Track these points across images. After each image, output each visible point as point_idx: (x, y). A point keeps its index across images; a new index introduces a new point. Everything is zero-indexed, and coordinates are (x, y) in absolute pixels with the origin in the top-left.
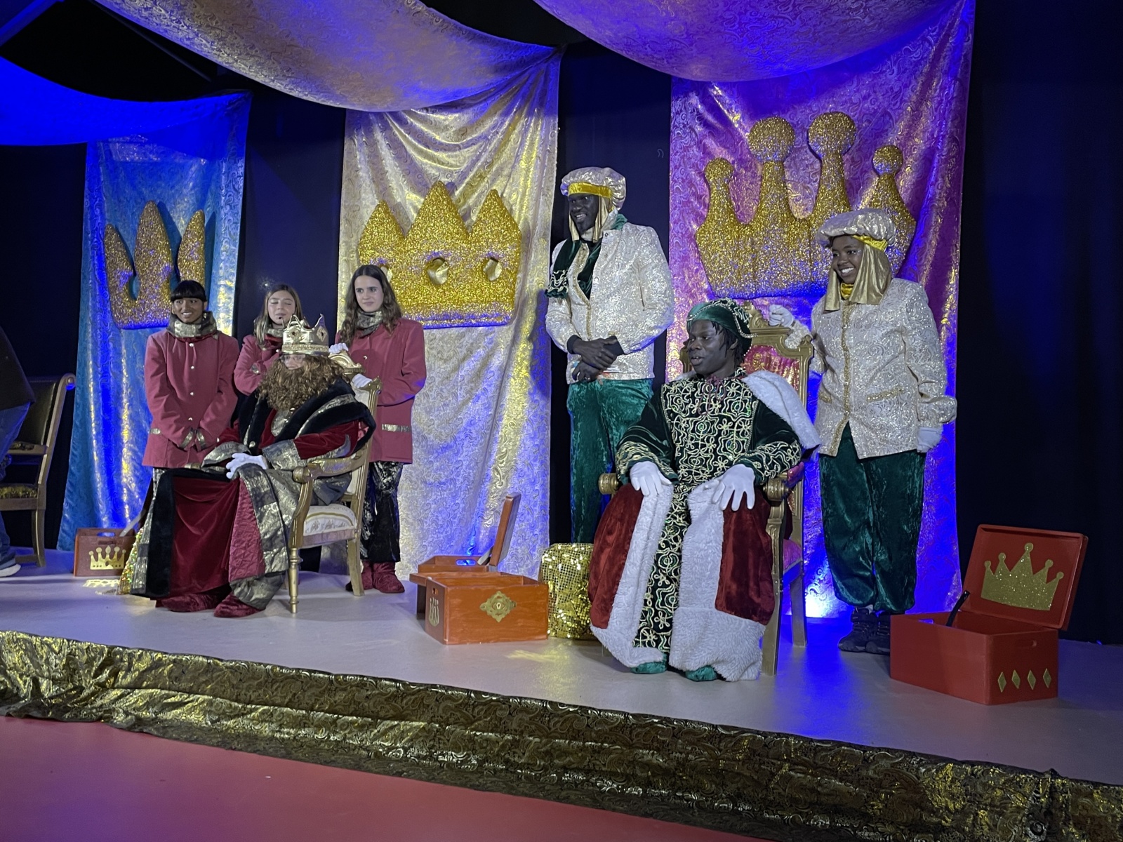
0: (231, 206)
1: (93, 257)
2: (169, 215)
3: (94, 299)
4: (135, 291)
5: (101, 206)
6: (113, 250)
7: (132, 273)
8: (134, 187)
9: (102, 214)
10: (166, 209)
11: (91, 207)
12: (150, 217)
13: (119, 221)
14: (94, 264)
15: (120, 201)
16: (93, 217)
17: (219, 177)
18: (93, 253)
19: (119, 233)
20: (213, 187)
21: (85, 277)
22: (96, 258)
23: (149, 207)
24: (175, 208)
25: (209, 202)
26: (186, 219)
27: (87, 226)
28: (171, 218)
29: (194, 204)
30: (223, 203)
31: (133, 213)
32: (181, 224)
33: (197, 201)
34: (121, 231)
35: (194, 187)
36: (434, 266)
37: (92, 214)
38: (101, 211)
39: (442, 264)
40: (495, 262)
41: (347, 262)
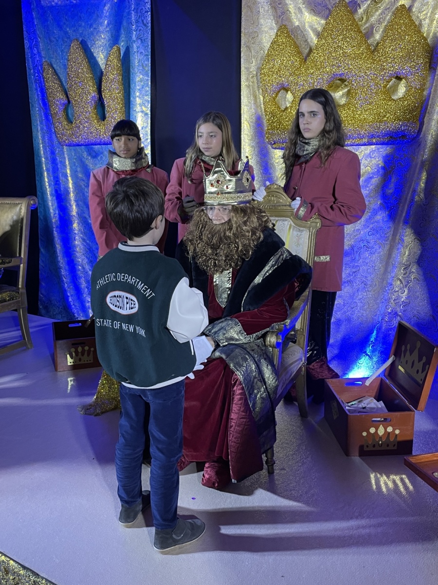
0: (141, 40)
1: (36, 89)
2: (91, 51)
3: (41, 123)
4: (70, 116)
5: (37, 46)
6: (51, 84)
7: (66, 102)
8: (60, 27)
9: (39, 53)
10: (88, 46)
11: (31, 48)
12: (76, 54)
13: (52, 58)
14: (38, 95)
15: (51, 41)
16: (33, 55)
17: (129, 14)
18: (36, 85)
19: (53, 68)
20: (125, 23)
21: (33, 106)
22: (39, 90)
23: (75, 45)
24: (94, 44)
25: (123, 37)
26: (105, 54)
27: (29, 64)
28: (92, 54)
29: (109, 40)
30: (134, 37)
31: (62, 51)
32: (101, 59)
33: (112, 37)
34: (55, 66)
35: (108, 24)
36: (333, 87)
37: (32, 53)
38: (38, 50)
39: (341, 85)
40: (397, 81)
41: (248, 86)
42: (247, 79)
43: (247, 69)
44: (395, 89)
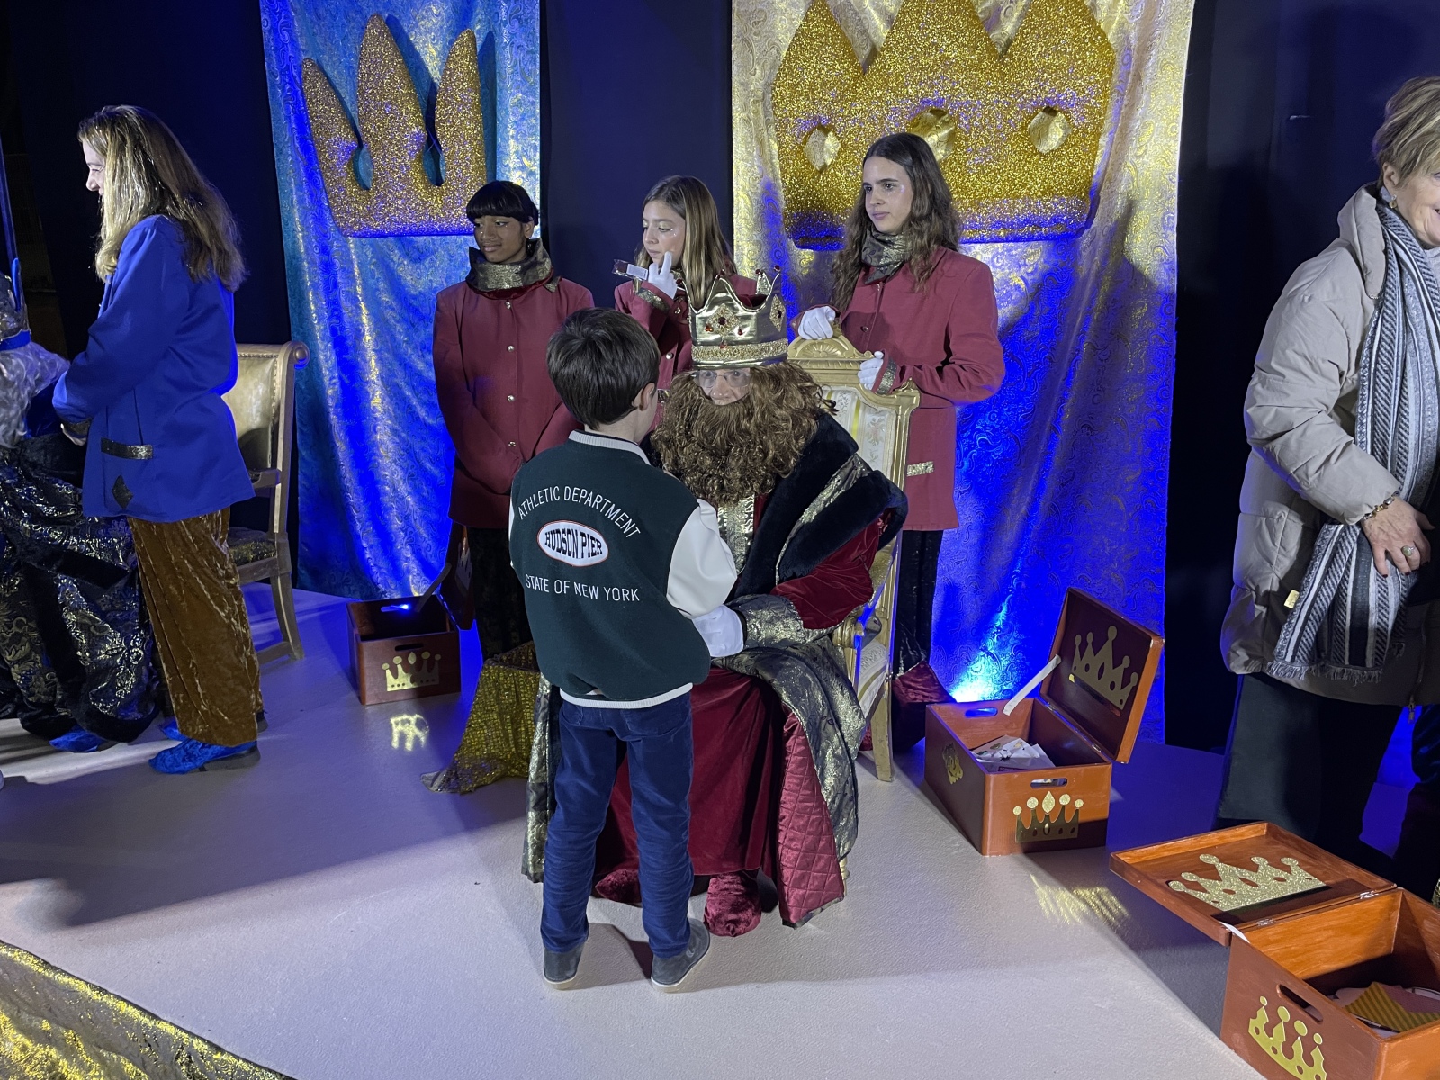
0: (520, 20)
1: (288, 118)
2: (408, 40)
3: (300, 188)
4: (363, 174)
5: (288, 25)
6: (321, 108)
7: (355, 144)
9: (293, 41)
10: (402, 30)
11: (275, 30)
12: (377, 45)
13: (323, 53)
14: (291, 130)
15: (319, 18)
16: (280, 46)
18: (287, 109)
19: (325, 74)
21: (281, 152)
22: (293, 118)
23: (375, 29)
24: (416, 25)
25: (479, 13)
26: (439, 47)
27: (272, 63)
28: (411, 46)
29: (449, 18)
30: (503, 15)
31: (344, 38)
32: (431, 56)
33: (455, 11)
34: (328, 69)
36: (919, 126)
37: (277, 41)
38: (290, 35)
39: (935, 123)
40: (1047, 117)
41: (747, 121)
42: (745, 108)
43: (745, 85)
44: (1042, 132)
